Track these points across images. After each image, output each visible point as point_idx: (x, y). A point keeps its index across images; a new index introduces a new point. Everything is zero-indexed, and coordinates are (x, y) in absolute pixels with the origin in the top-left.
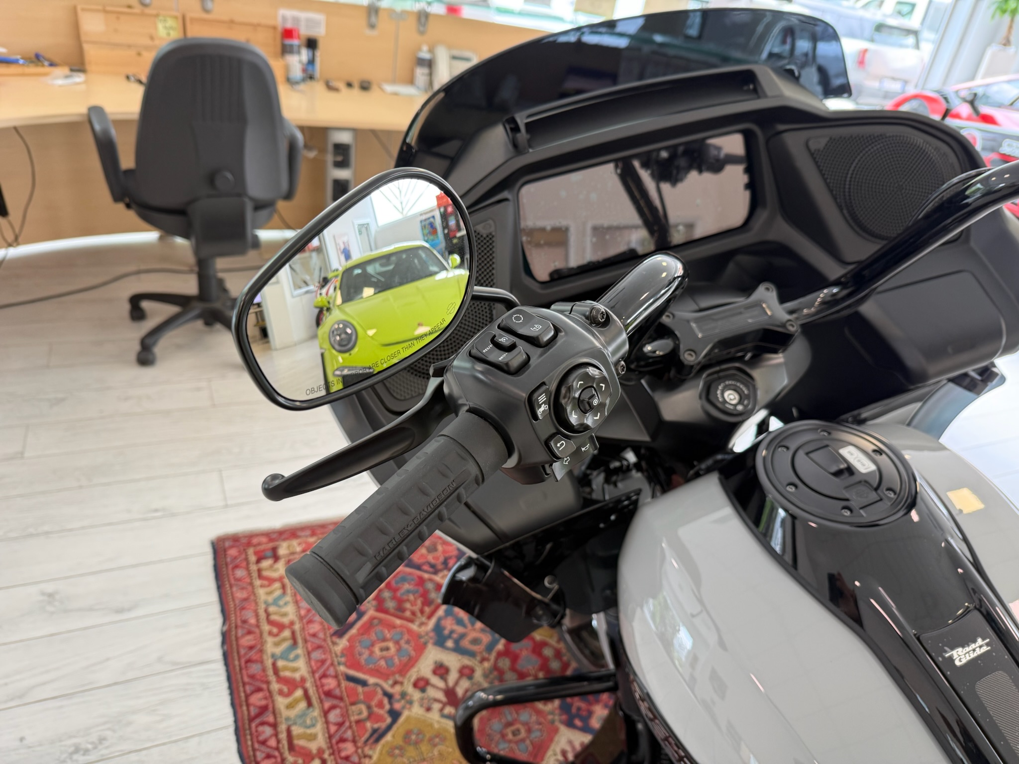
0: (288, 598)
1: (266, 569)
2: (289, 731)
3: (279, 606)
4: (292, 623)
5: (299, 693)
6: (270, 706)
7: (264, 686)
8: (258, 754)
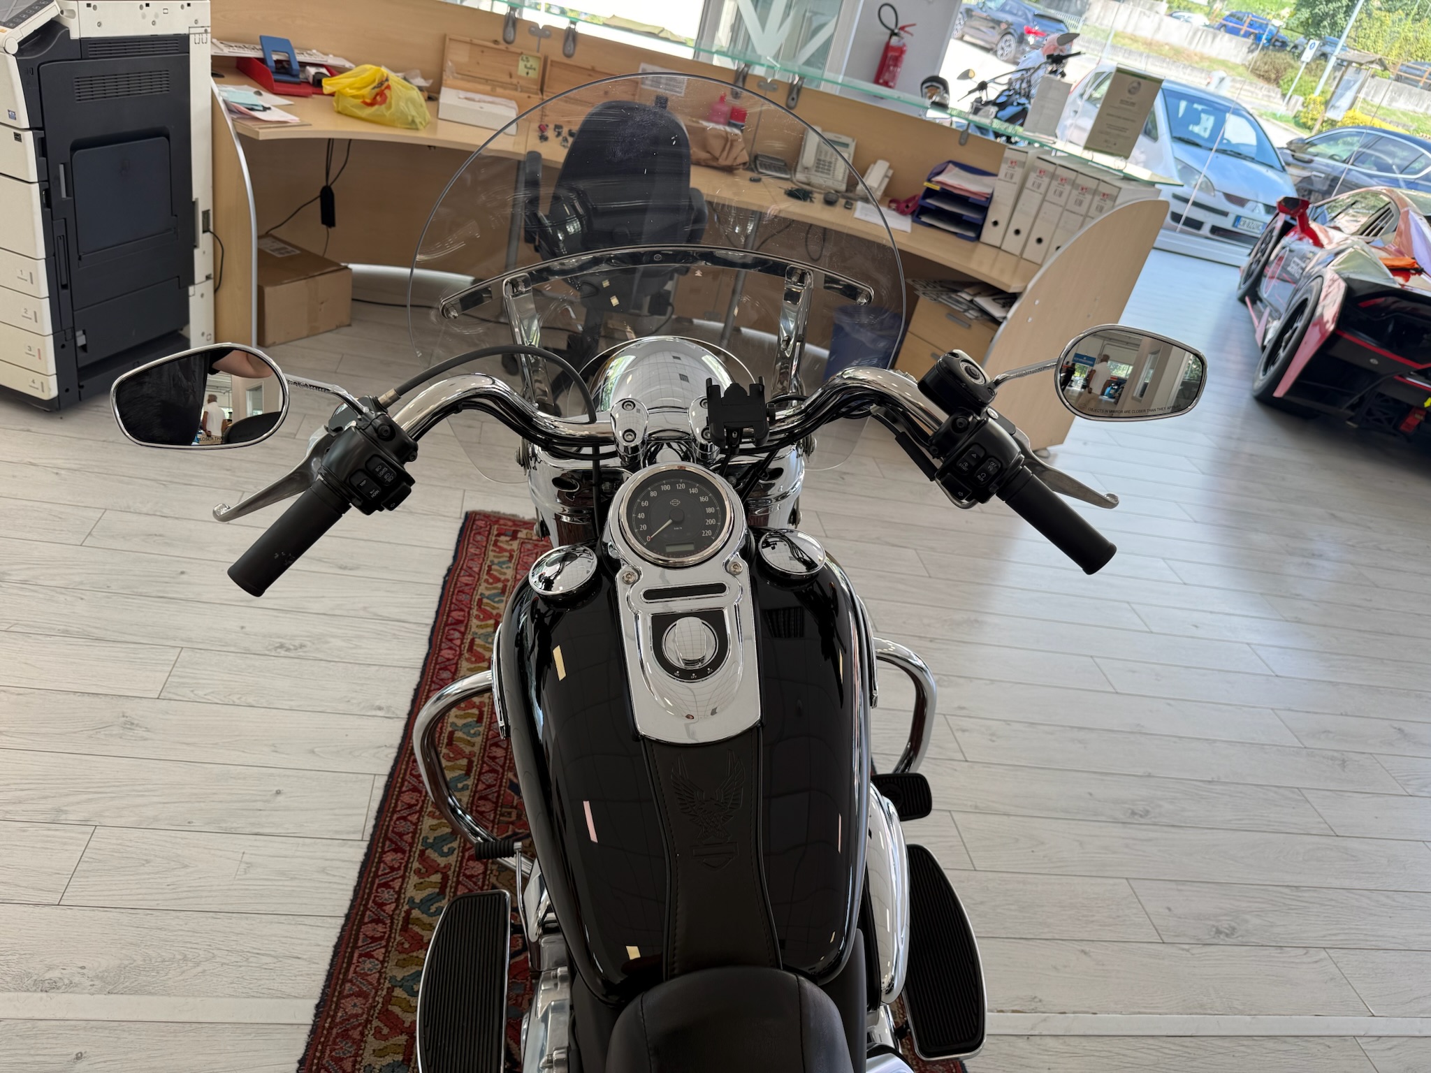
0: (511, 565)
1: (502, 542)
2: (472, 642)
4: (507, 581)
5: (491, 622)
6: (466, 622)
8: (443, 645)
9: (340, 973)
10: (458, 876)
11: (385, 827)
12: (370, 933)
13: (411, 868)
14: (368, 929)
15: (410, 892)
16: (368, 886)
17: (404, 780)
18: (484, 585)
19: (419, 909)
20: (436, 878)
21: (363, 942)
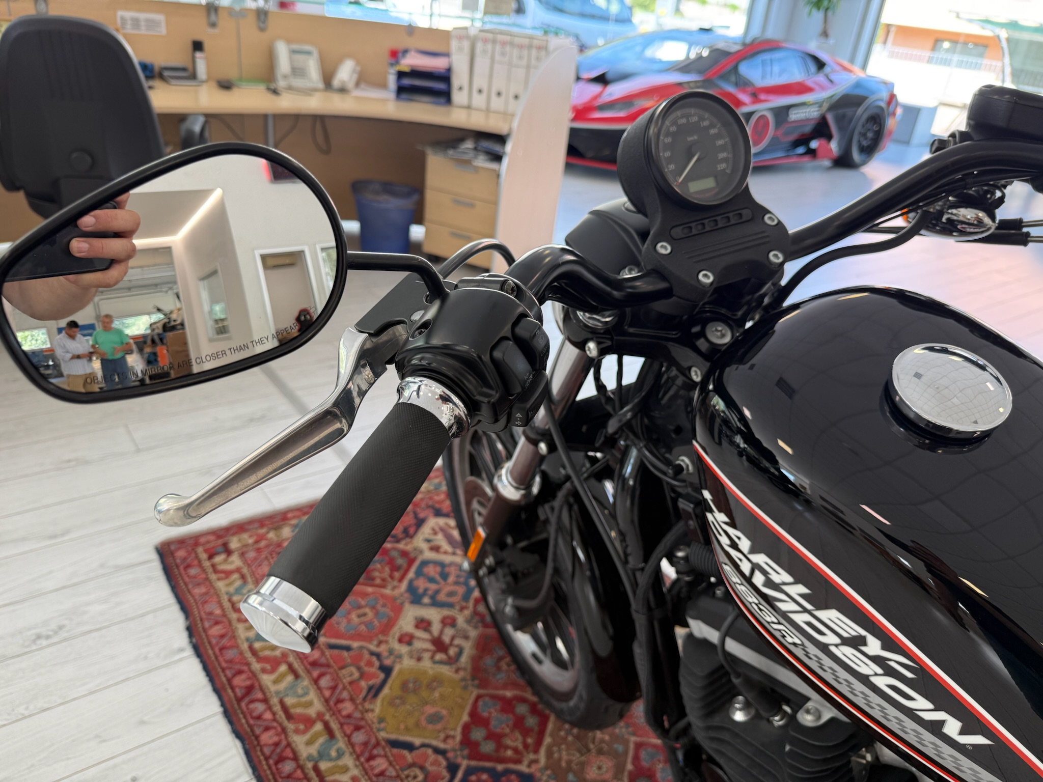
1: (220, 564)
5: (283, 668)
7: (245, 668)
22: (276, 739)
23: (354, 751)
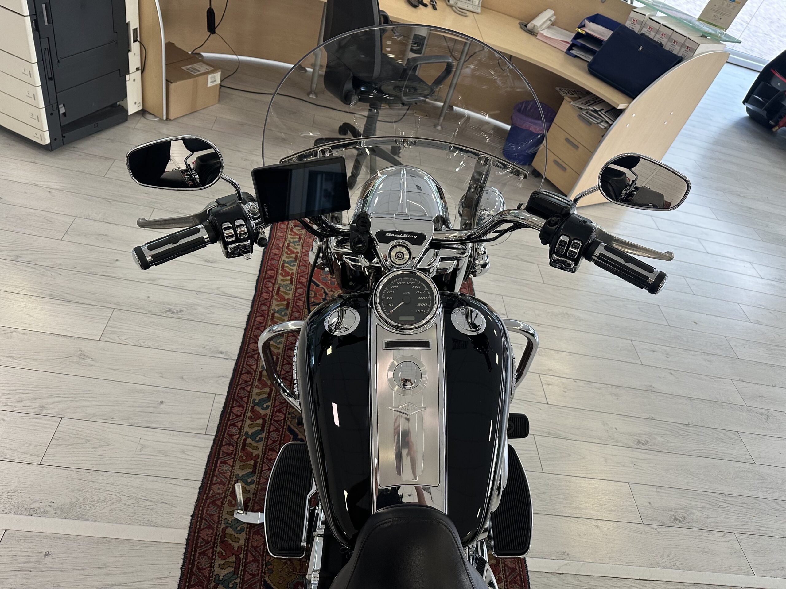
0: (300, 244)
2: (279, 288)
3: (295, 245)
4: (298, 253)
5: (289, 278)
6: (275, 277)
7: (276, 270)
8: (263, 290)
9: (211, 472)
10: (271, 421)
11: (233, 393)
12: (225, 451)
13: (247, 416)
14: (224, 449)
15: (246, 429)
16: (225, 425)
17: (243, 367)
18: (285, 255)
19: (251, 438)
20: (260, 421)
21: (222, 455)
22: (267, 297)
23: (291, 317)
